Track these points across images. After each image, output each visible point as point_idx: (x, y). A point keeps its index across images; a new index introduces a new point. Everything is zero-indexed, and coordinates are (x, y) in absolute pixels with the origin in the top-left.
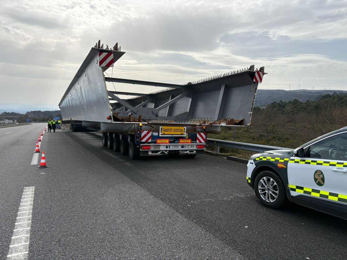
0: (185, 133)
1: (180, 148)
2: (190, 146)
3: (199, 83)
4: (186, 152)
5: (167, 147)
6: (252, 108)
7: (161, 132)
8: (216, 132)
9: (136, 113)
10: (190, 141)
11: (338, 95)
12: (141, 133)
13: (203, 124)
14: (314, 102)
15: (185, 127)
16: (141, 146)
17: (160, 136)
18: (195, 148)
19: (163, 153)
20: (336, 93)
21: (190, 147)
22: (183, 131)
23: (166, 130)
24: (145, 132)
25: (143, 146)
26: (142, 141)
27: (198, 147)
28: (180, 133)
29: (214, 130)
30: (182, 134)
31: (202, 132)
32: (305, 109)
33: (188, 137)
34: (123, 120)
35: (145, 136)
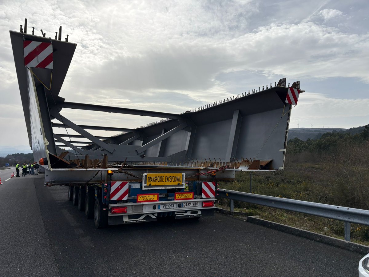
0: (184, 183)
1: (175, 208)
2: (192, 203)
3: (201, 111)
4: (185, 214)
5: (154, 208)
6: (285, 142)
7: (145, 183)
8: (229, 179)
9: (112, 154)
10: (191, 195)
11: (338, 133)
12: (110, 185)
13: (211, 168)
14: (315, 141)
15: (183, 174)
16: (109, 208)
17: (144, 189)
18: (200, 207)
19: (148, 217)
20: (336, 131)
21: (192, 205)
22: (181, 180)
23: (153, 180)
24: (118, 184)
25: (114, 208)
26: (112, 199)
27: (204, 205)
28: (176, 183)
29: (225, 176)
30: (179, 185)
31: (210, 181)
32: (306, 147)
33: (189, 189)
34: (73, 165)
35: (118, 190)
